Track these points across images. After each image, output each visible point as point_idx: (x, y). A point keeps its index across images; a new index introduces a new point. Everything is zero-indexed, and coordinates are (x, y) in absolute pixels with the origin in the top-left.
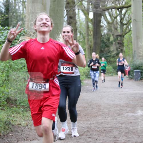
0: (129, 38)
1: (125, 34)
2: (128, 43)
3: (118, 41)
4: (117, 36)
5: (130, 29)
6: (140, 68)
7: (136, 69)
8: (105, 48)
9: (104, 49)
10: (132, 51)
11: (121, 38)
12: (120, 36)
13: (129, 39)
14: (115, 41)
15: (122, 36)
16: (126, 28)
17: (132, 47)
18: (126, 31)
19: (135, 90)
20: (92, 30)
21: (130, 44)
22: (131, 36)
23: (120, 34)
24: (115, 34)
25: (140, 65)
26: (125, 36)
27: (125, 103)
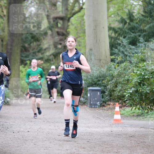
0: (80, 23)
1: (72, 16)
2: (77, 33)
3: (57, 30)
4: (56, 19)
5: (81, 5)
6: (100, 82)
7: (92, 85)
8: (31, 43)
9: (29, 45)
10: (85, 50)
11: (63, 23)
12: (62, 19)
13: (79, 25)
14: (51, 30)
15: (65, 19)
16: (72, 3)
17: (85, 42)
18: (73, 10)
19: (89, 127)
20: (6, 5)
21: (81, 35)
22: (83, 20)
23: (61, 14)
24: (53, 15)
25: (100, 77)
26: (72, 19)
27: (69, 151)
